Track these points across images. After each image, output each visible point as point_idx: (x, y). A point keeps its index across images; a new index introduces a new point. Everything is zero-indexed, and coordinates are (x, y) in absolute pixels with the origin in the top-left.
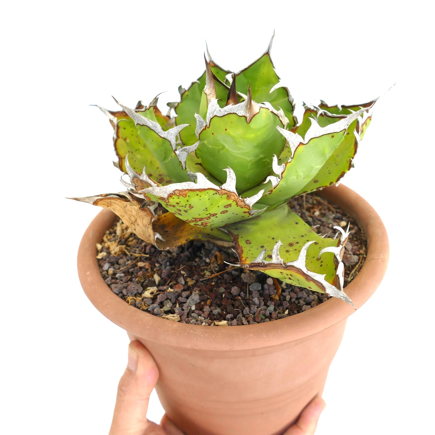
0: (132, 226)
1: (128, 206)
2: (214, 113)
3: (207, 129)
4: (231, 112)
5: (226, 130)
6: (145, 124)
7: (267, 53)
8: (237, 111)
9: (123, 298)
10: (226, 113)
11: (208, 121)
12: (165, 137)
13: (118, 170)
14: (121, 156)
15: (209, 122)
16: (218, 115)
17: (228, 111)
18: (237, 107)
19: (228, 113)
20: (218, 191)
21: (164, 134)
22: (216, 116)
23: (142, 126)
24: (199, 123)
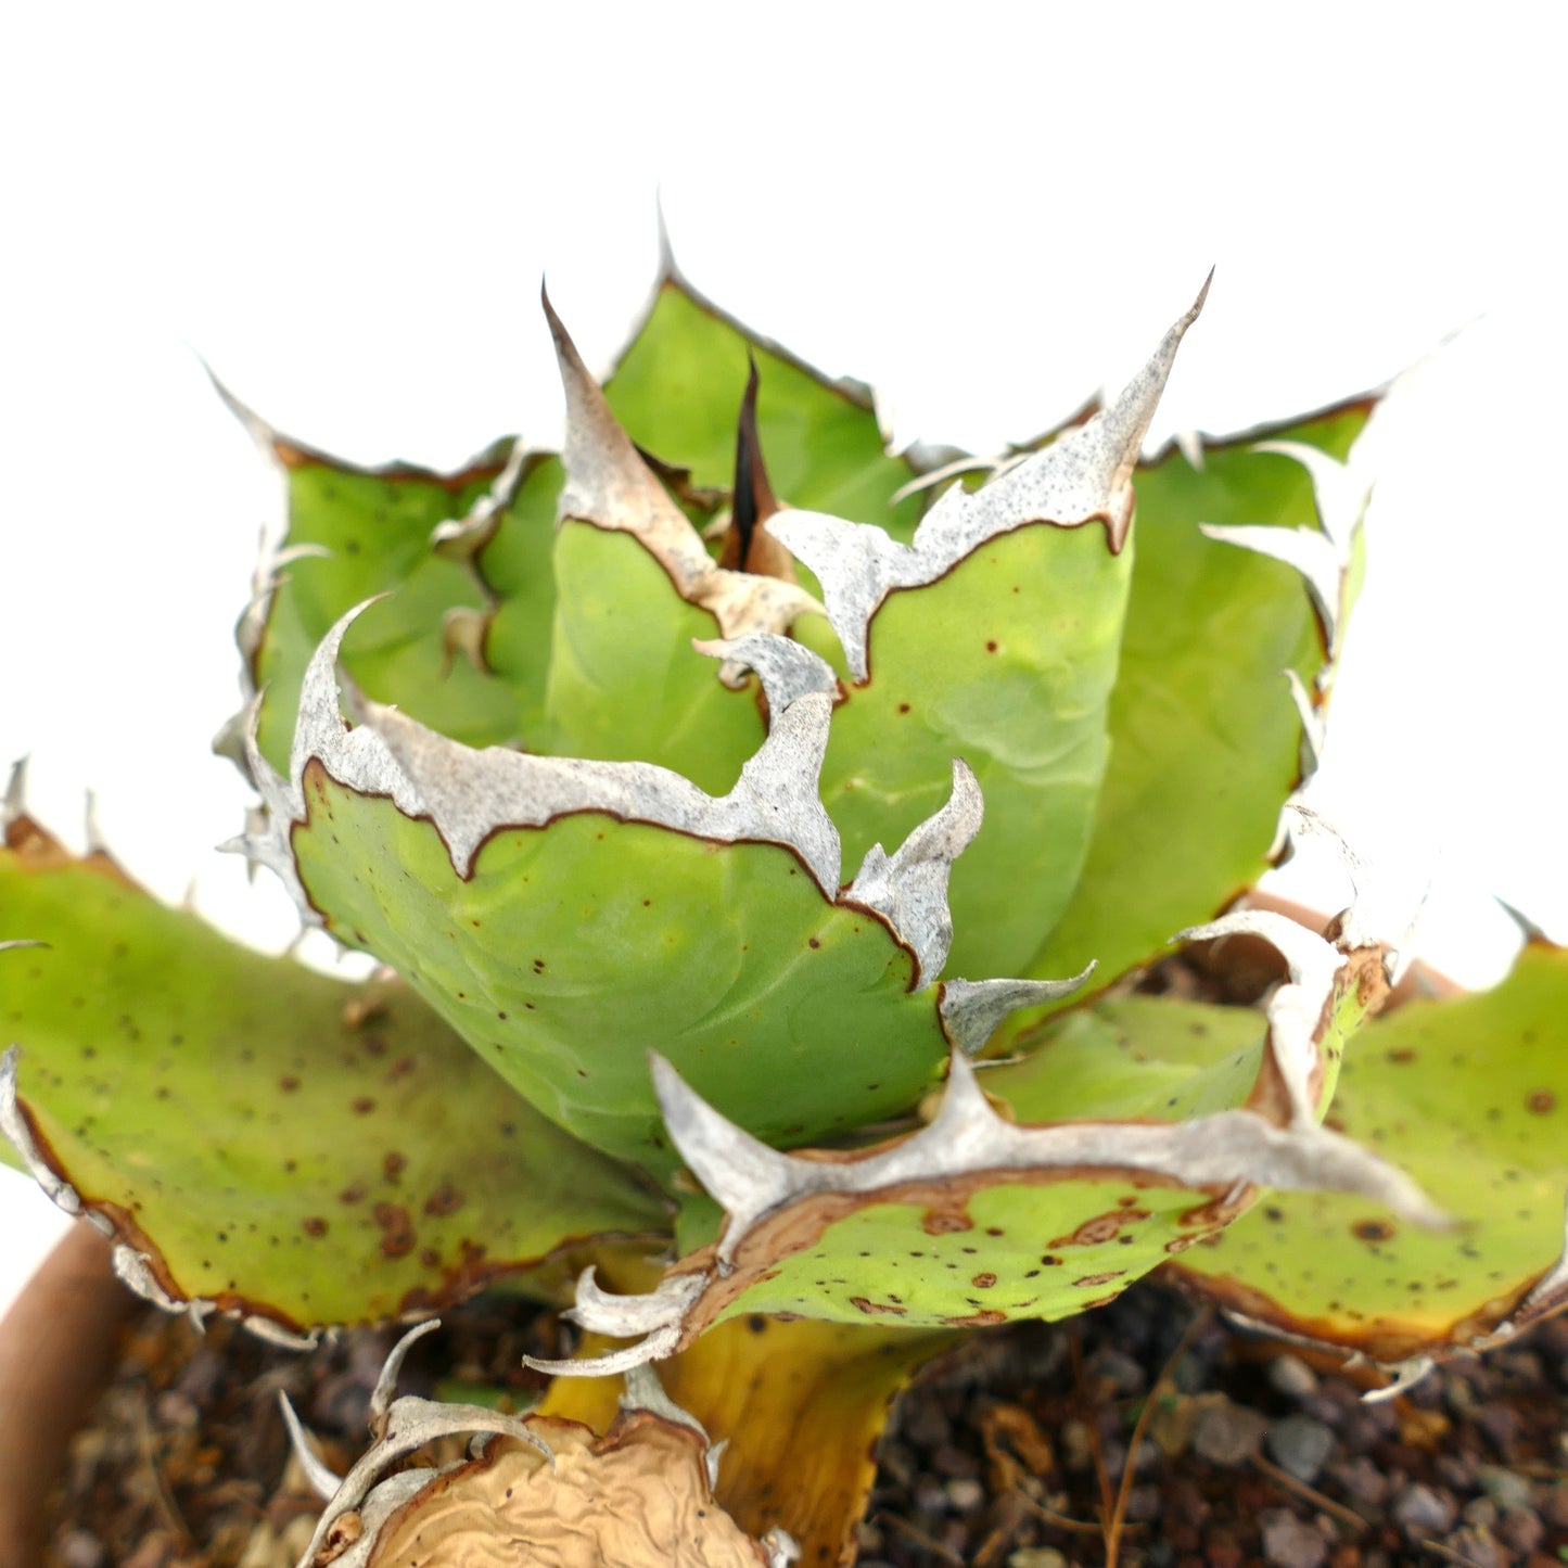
2: (878, 579)
3: (857, 696)
4: (1002, 527)
5: (992, 647)
6: (570, 807)
7: (671, 282)
8: (1043, 504)
10: (962, 549)
11: (853, 646)
12: (745, 835)
15: (861, 648)
16: (908, 581)
17: (967, 528)
18: (1030, 481)
19: (980, 538)
21: (728, 816)
22: (895, 590)
23: (544, 827)
24: (787, 684)
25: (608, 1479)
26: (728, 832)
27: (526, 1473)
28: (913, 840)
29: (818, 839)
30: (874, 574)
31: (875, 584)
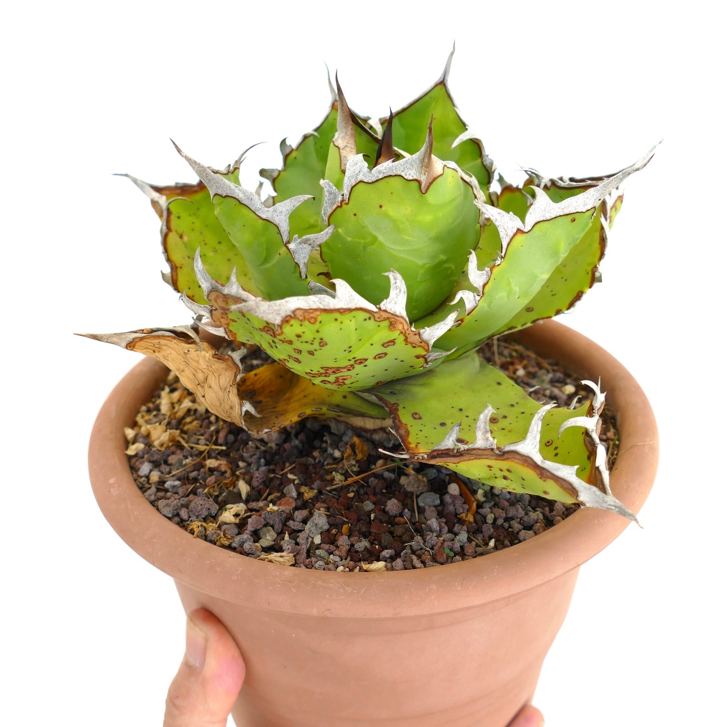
0: (199, 390)
1: (192, 350)
2: (358, 177)
3: (344, 206)
4: (392, 174)
5: (381, 207)
6: (230, 195)
7: (442, 83)
8: (403, 171)
9: (182, 525)
10: (381, 176)
11: (346, 192)
12: (268, 219)
13: (169, 288)
14: (175, 264)
15: (348, 194)
16: (365, 181)
17: (384, 171)
18: (402, 164)
19: (386, 175)
20: (373, 313)
21: (266, 213)
22: (361, 181)
23: (224, 197)
24: (329, 196)
25: (214, 365)
26: (264, 216)
27: (195, 350)
28: (304, 237)
29: (284, 227)
30: (357, 175)
31: (357, 178)
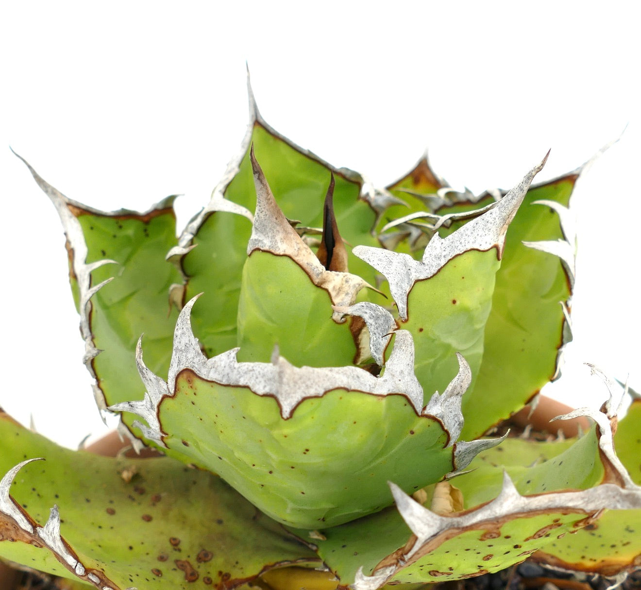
2: (411, 277)
3: (403, 326)
4: (458, 252)
5: (454, 302)
8: (474, 242)
10: (443, 262)
11: (402, 305)
12: (390, 392)
15: (405, 306)
16: (422, 277)
17: (444, 253)
18: (469, 233)
19: (450, 258)
22: (417, 281)
23: (322, 397)
24: (376, 323)
26: (385, 392)
28: (449, 388)
29: (415, 392)
30: (409, 275)
31: (410, 280)
